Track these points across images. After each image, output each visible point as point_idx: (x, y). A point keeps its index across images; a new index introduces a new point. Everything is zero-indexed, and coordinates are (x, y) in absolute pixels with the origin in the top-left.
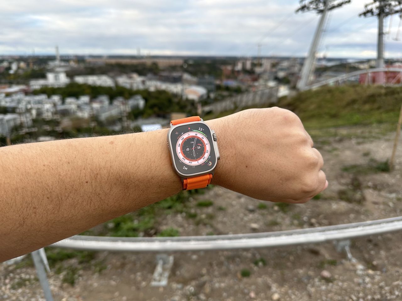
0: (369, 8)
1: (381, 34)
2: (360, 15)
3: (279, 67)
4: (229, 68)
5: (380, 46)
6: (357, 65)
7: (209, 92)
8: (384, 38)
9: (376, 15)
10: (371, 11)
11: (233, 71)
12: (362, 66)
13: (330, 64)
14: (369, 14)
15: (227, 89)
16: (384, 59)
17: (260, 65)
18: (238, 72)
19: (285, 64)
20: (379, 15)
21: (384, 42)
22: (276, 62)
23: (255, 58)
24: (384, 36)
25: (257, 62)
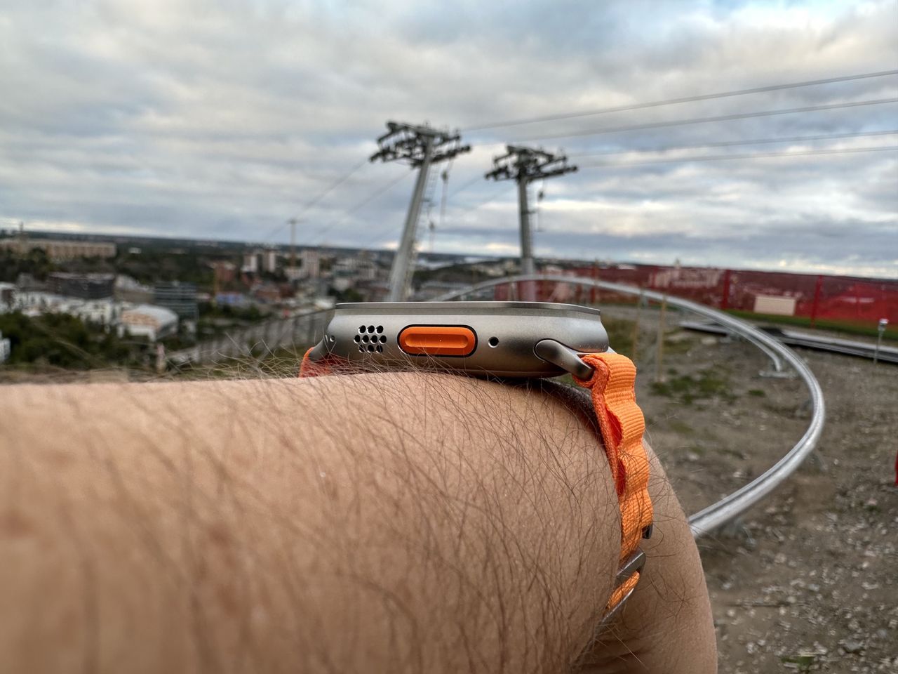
0: (502, 163)
1: (524, 213)
2: (487, 176)
3: (336, 268)
4: (229, 266)
5: (525, 235)
6: (482, 269)
7: (182, 318)
8: (530, 221)
9: (513, 178)
10: (504, 170)
11: (238, 274)
12: (491, 271)
13: (434, 266)
14: (502, 176)
15: (227, 311)
16: (533, 258)
17: (299, 263)
18: (249, 274)
19: (349, 263)
20: (519, 178)
21: (530, 228)
22: (330, 258)
23: (285, 248)
24: (529, 216)
25: (290, 255)
